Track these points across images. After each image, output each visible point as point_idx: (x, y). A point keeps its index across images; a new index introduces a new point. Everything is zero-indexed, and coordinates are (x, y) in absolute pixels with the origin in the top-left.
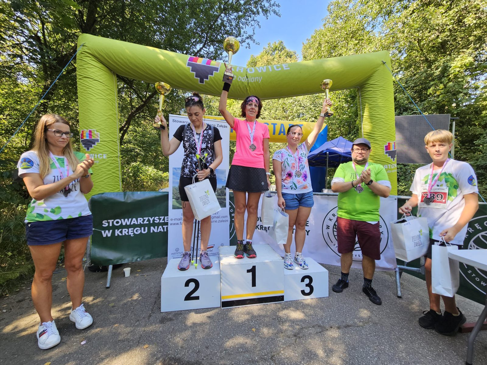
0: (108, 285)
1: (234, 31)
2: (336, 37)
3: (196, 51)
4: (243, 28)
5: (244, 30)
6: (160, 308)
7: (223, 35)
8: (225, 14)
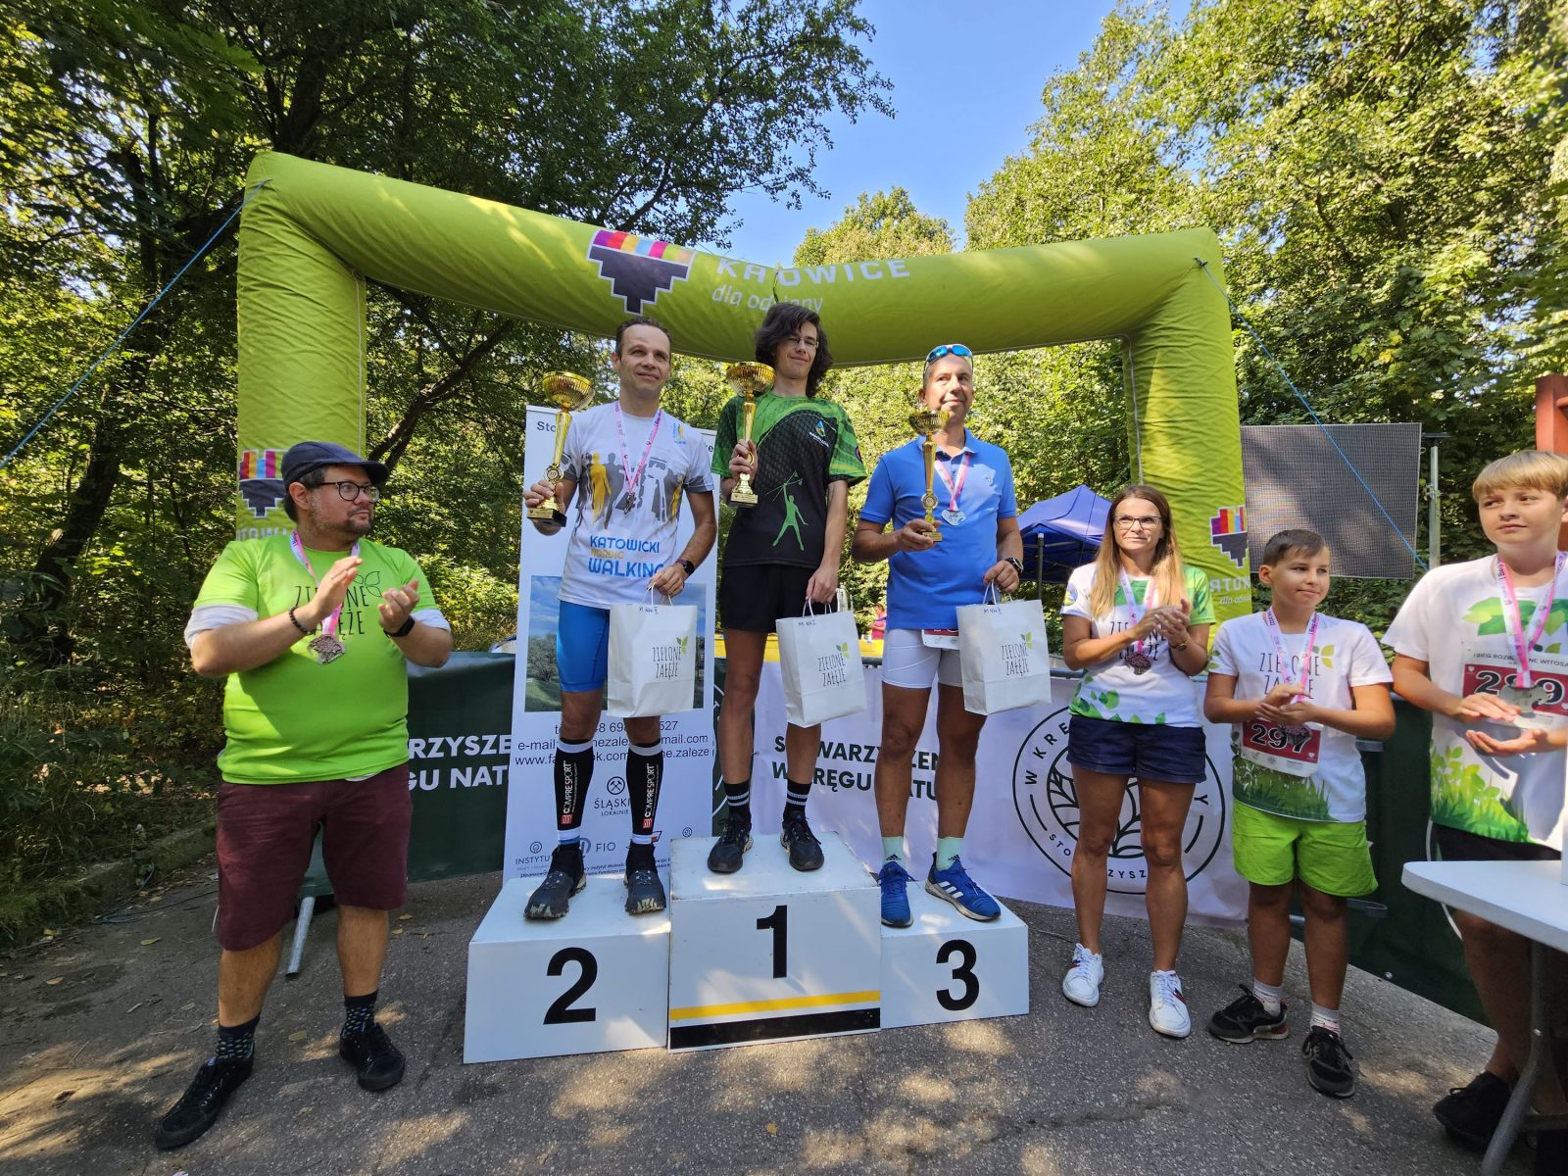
0: (293, 968)
1: (751, 157)
2: (1070, 179)
3: (632, 212)
4: (779, 148)
5: (784, 152)
6: (462, 1049)
7: (716, 167)
8: (726, 105)
